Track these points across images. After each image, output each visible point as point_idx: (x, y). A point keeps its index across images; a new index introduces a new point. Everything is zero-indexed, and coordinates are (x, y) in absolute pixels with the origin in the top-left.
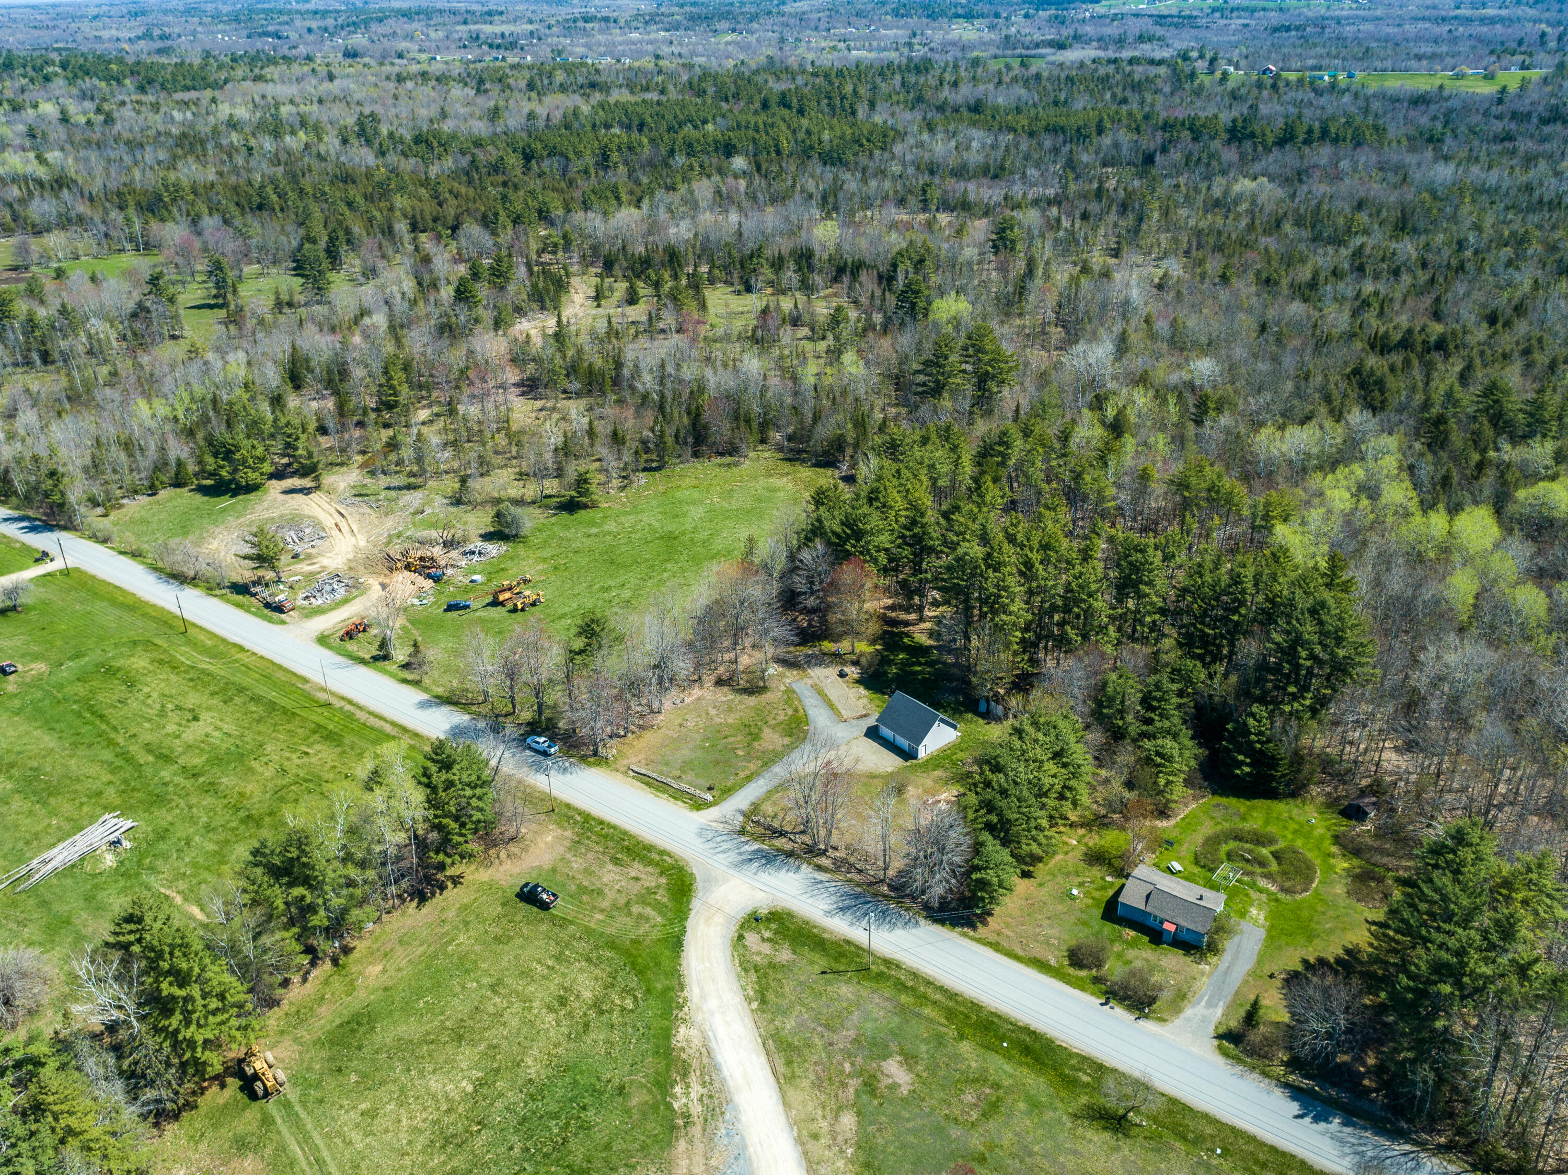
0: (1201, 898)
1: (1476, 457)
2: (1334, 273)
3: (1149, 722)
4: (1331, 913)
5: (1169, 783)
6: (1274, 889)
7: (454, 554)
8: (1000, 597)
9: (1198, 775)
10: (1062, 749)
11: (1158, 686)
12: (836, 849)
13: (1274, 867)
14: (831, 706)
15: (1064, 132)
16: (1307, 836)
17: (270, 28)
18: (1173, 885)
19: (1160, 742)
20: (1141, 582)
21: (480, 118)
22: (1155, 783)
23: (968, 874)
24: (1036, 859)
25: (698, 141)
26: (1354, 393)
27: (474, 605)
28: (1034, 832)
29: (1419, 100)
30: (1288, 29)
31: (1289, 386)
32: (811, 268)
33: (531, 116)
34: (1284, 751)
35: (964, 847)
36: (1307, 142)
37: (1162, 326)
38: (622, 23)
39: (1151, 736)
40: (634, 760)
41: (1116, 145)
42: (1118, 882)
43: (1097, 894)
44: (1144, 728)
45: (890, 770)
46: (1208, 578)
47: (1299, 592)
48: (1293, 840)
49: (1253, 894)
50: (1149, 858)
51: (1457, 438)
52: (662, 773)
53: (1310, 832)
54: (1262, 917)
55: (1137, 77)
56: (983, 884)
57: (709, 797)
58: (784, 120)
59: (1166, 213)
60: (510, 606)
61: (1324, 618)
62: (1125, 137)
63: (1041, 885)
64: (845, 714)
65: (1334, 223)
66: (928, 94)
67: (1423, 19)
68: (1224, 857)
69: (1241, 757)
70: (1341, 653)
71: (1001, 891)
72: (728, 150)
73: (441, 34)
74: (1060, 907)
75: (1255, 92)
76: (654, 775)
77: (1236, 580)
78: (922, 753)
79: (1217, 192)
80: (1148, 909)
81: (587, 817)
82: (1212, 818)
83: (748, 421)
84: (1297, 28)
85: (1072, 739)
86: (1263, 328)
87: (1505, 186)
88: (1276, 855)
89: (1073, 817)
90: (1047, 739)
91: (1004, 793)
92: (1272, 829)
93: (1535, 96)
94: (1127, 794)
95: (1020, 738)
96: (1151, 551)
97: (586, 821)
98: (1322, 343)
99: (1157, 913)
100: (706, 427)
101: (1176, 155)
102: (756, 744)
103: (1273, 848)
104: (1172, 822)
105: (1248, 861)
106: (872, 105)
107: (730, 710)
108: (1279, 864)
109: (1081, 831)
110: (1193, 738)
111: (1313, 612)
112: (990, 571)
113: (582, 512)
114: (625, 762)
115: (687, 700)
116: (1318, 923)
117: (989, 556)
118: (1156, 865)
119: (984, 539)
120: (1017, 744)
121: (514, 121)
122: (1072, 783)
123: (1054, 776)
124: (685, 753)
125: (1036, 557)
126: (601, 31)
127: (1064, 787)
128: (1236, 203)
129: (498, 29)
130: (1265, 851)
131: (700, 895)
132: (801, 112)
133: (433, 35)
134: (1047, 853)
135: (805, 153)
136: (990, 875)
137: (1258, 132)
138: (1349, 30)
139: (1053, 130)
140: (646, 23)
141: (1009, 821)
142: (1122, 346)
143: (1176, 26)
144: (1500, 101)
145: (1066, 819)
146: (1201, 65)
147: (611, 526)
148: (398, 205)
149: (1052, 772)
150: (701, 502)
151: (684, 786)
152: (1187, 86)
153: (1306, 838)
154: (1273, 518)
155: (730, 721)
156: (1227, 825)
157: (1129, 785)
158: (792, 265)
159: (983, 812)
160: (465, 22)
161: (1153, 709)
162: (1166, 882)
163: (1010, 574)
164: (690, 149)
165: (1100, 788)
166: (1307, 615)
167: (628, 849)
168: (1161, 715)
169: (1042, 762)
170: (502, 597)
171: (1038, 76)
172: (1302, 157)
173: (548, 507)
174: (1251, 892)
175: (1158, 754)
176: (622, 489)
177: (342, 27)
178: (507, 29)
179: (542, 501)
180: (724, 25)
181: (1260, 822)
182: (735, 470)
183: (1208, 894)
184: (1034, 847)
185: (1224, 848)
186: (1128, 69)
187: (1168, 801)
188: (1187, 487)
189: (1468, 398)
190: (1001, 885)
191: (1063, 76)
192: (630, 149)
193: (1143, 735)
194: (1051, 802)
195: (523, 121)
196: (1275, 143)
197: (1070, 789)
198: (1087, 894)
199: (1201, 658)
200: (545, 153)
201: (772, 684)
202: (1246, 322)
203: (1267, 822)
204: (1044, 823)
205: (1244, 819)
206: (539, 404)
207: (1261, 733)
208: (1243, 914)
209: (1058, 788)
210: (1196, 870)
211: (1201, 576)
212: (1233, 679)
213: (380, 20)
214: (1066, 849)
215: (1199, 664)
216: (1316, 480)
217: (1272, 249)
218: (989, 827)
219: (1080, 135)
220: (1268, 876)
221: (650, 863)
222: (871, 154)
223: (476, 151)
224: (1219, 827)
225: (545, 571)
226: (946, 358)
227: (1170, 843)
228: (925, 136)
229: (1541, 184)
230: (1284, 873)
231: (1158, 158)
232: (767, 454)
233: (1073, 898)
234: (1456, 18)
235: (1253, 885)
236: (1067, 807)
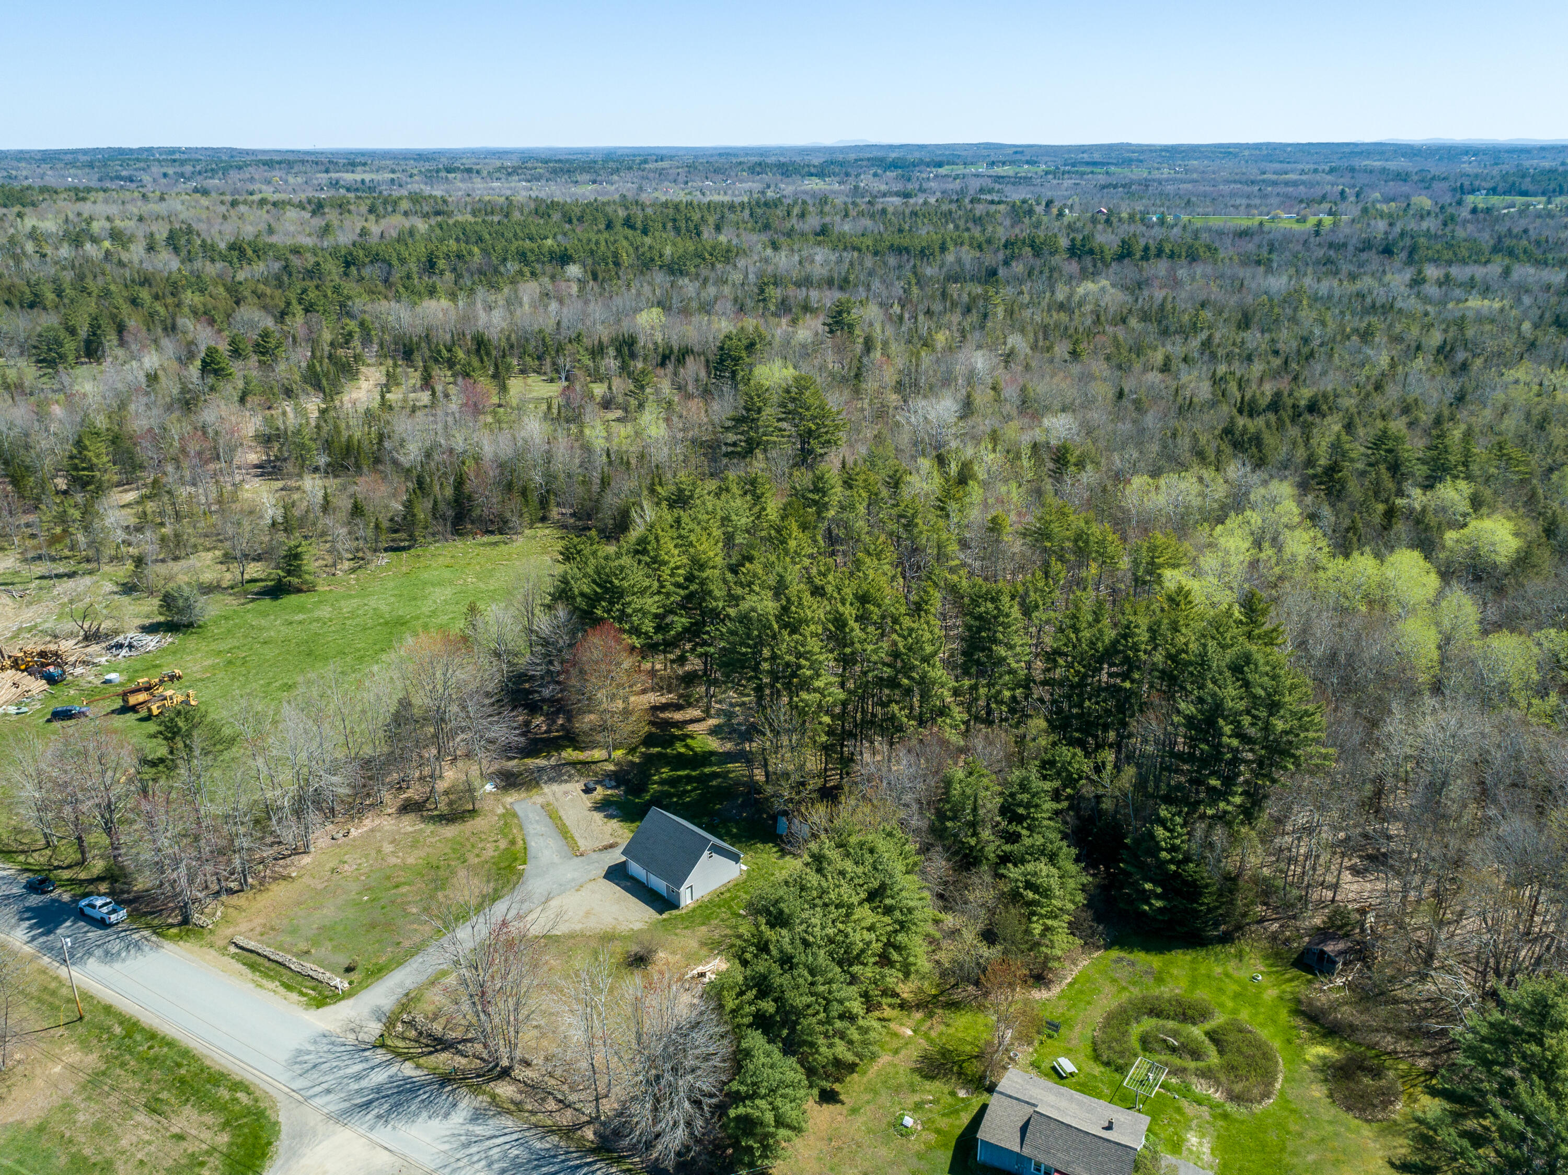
0: (1109, 1127)
1: (1381, 507)
2: (1185, 360)
3: (1013, 838)
4: (1311, 1134)
5: (1047, 929)
6: (1218, 1096)
7: (94, 648)
8: (800, 667)
9: (1089, 914)
10: (883, 887)
11: (1024, 786)
12: (527, 1064)
13: (1213, 1058)
14: (564, 833)
15: (908, 252)
16: (1255, 1003)
17: (124, 173)
18: (1064, 1104)
19: (1030, 867)
20: (995, 641)
21: (310, 235)
22: (1027, 932)
23: (720, 1109)
24: (843, 1068)
25: (532, 251)
26: (1228, 449)
27: (91, 711)
28: (838, 1024)
29: (1244, 234)
30: (1115, 187)
31: (1155, 448)
32: (633, 356)
33: (364, 233)
34: (1206, 874)
35: (716, 1061)
36: (1145, 257)
37: (1010, 392)
38: (485, 173)
39: (1019, 861)
40: (244, 926)
41: (959, 261)
42: (976, 1103)
43: (943, 1123)
44: (1007, 848)
45: (637, 926)
46: (1086, 634)
47: (1212, 645)
48: (1235, 1011)
49: (1190, 1109)
50: (1024, 1054)
51: (1355, 489)
52: (281, 947)
53: (1258, 996)
54: (1206, 1149)
55: (978, 213)
56: (748, 1125)
57: (341, 983)
58: (626, 238)
59: (1010, 313)
60: (143, 713)
61: (1250, 677)
62: (968, 255)
63: (854, 1111)
64: (583, 844)
65: (1179, 321)
66: (776, 223)
67: (1235, 182)
68: (1137, 1046)
69: (1148, 886)
70: (1280, 725)
71: (783, 1132)
72: (564, 259)
73: (299, 180)
74: (883, 1151)
75: (1089, 226)
76: (268, 951)
77: (1127, 633)
78: (687, 899)
79: (1060, 296)
80: (1027, 1151)
81: (132, 1027)
82: (1114, 981)
83: (524, 492)
84: (1124, 186)
85: (899, 867)
86: (1121, 395)
87: (1337, 293)
88: (1214, 1037)
89: (906, 990)
90: (860, 870)
91: (787, 962)
92: (1202, 994)
93: (1348, 231)
94: (985, 951)
95: (819, 870)
96: (1005, 599)
97: (129, 1035)
98: (1186, 408)
99: (1041, 1157)
100: (470, 499)
101: (1018, 268)
102: (440, 895)
103: (1208, 1025)
104: (1056, 990)
105: (1173, 1050)
106: (718, 228)
107: (414, 845)
108: (1221, 1052)
109: (919, 1015)
110: (1077, 860)
111: (1237, 669)
112: (785, 633)
113: (293, 598)
114: (229, 932)
115: (354, 833)
116: (1295, 1153)
117: (785, 609)
118: (1035, 1065)
119: (779, 590)
120: (813, 879)
121: (344, 238)
122: (901, 938)
123: (871, 929)
124: (329, 912)
125: (849, 612)
126: (462, 181)
127: (889, 944)
128: (1080, 304)
129: (358, 177)
130: (1197, 1032)
131: (279, 1162)
132: (645, 232)
133: (291, 180)
134: (860, 1056)
135: (645, 264)
136: (761, 1110)
137: (1097, 249)
138: (1170, 188)
139: (900, 250)
140: (509, 174)
141: (794, 1010)
142: (967, 408)
143: (1014, 184)
144: (1317, 233)
145: (895, 995)
146: (1039, 209)
147: (325, 612)
148: (188, 302)
149: (867, 923)
150: (451, 582)
151: (309, 967)
152: (1027, 220)
153: (1255, 1005)
154: (1160, 566)
155: (411, 860)
156: (1136, 992)
157: (989, 936)
158: (612, 352)
159: (751, 994)
160: (327, 171)
161: (1020, 819)
162: (1051, 1098)
163: (813, 635)
164: (522, 256)
165: (945, 944)
166: (1228, 674)
167: (182, 1081)
168: (1029, 828)
169: (850, 906)
170: (132, 700)
171: (884, 211)
172: (1140, 271)
173: (246, 593)
174: (1184, 1103)
175: (1029, 885)
176: (353, 570)
177: (200, 173)
178: (367, 177)
179: (241, 588)
180: (586, 177)
181: (1184, 983)
182: (503, 547)
183: (1120, 1115)
184: (841, 1050)
185: (1136, 1030)
186: (969, 207)
187: (1047, 957)
188: (1049, 537)
189: (1357, 449)
190: (780, 1122)
191: (907, 211)
192: (459, 257)
193: (1005, 859)
194: (867, 972)
195: (356, 238)
196: (1113, 259)
197: (898, 948)
198: (927, 1125)
199: (1082, 744)
200: (367, 260)
201: (485, 805)
202: (1103, 390)
203: (1194, 983)
204: (856, 1006)
205: (1160, 980)
206: (280, 484)
207: (1174, 849)
208: (1176, 1146)
209: (877, 947)
210: (1098, 1070)
211: (1076, 630)
212: (1130, 772)
213: (240, 168)
214: (895, 1044)
215: (1078, 751)
216: (1202, 533)
217: (1121, 337)
218: (762, 1022)
219: (924, 254)
220: (1206, 1074)
221: (216, 1106)
222: (713, 265)
223: (291, 257)
224: (1125, 996)
225: (213, 667)
226: (759, 411)
227: (1054, 1027)
228: (769, 251)
229: (1370, 292)
230: (1231, 1068)
231: (1002, 272)
232: (547, 531)
233: (905, 1133)
234: (1263, 181)
235: (1186, 1091)
236: (892, 978)
